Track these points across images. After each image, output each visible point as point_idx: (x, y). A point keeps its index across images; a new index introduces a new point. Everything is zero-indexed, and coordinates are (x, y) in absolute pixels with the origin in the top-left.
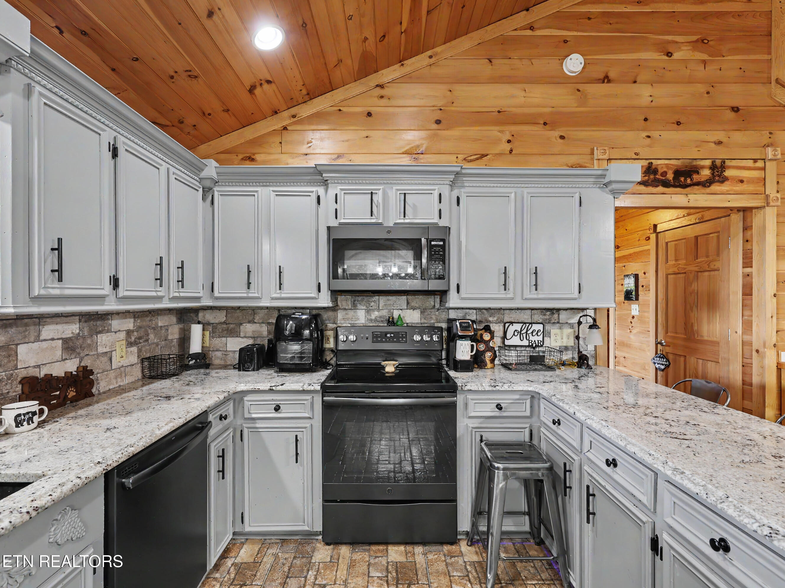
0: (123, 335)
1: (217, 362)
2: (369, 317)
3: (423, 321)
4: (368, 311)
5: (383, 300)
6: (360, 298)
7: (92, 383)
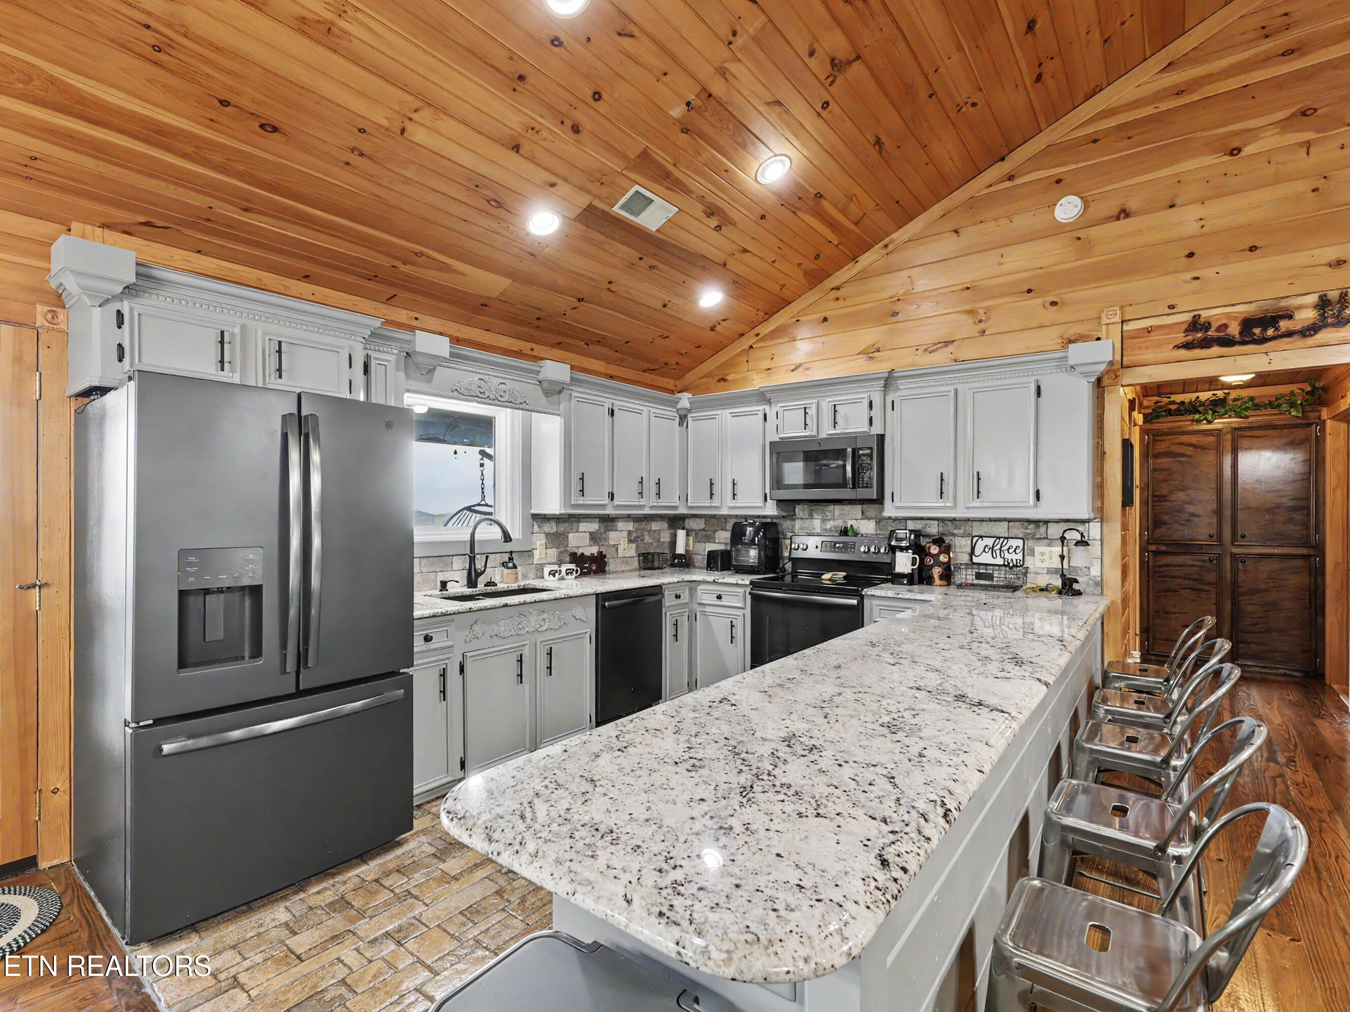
0: (625, 534)
1: (697, 565)
2: (824, 527)
3: (878, 532)
4: (824, 521)
5: (837, 509)
6: (816, 507)
7: (605, 564)
